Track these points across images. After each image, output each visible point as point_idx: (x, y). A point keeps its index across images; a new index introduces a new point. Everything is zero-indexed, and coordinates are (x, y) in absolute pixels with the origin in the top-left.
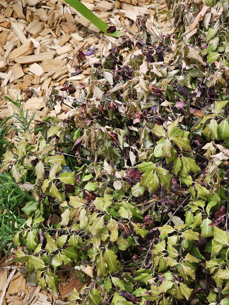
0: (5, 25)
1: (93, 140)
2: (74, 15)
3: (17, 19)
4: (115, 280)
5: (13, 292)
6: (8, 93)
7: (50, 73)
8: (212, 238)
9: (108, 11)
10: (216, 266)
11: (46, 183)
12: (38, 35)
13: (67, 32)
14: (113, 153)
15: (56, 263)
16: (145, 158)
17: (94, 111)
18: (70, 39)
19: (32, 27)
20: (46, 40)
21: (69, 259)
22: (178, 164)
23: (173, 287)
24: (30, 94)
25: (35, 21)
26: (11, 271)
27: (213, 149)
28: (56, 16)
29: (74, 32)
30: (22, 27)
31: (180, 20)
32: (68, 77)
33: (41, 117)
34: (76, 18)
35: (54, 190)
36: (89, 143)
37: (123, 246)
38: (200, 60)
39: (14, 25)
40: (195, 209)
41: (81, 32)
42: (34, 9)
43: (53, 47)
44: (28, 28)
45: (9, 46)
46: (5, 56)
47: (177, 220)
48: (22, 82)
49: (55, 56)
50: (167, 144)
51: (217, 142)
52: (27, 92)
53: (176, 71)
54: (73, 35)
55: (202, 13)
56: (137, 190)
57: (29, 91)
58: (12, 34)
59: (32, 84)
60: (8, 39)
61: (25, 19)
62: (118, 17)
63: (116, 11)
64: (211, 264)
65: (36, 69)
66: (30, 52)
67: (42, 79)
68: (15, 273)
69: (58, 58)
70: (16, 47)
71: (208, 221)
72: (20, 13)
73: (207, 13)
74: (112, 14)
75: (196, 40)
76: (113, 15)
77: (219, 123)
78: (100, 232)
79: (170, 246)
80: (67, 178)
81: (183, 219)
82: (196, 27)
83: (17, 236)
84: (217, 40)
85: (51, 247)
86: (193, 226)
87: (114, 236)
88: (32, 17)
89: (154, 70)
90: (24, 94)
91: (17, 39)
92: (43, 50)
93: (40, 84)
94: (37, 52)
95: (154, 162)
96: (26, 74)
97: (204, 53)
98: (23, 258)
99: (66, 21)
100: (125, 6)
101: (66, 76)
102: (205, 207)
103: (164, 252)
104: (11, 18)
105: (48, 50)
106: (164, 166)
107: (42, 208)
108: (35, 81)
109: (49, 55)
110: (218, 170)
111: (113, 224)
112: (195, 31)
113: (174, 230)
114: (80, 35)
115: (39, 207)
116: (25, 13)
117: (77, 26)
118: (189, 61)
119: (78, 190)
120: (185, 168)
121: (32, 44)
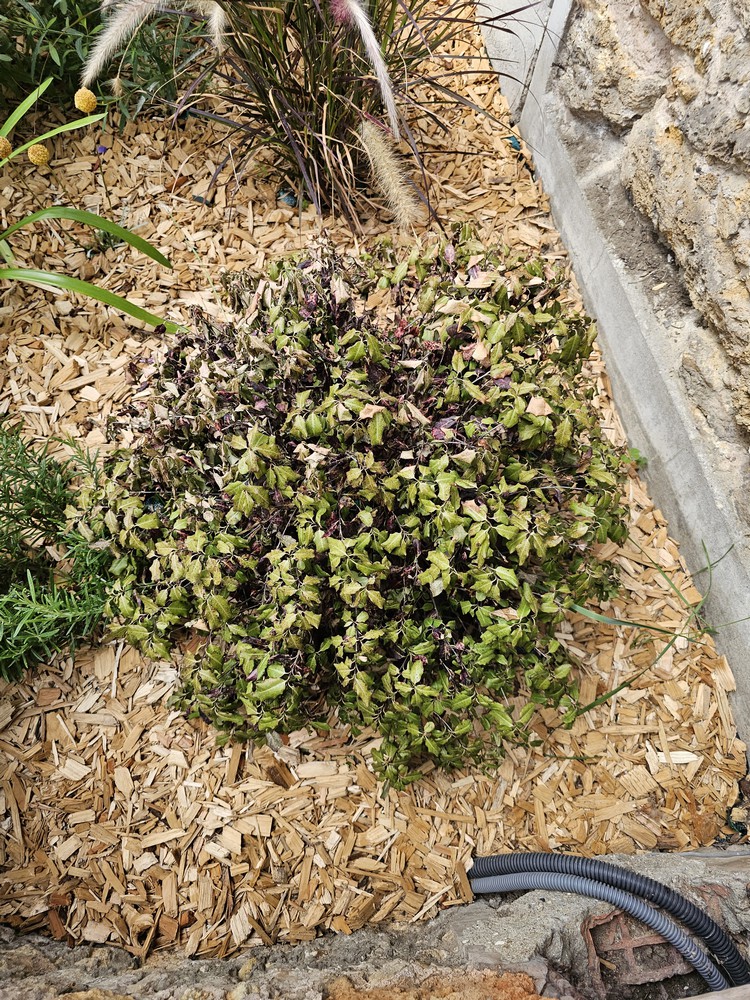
0: (36, 345)
1: (163, 471)
2: (122, 317)
3: (50, 335)
4: (233, 628)
5: (126, 670)
6: (61, 431)
7: (108, 395)
8: (328, 551)
9: (164, 304)
10: (340, 581)
11: (123, 535)
12: (81, 351)
13: (118, 339)
14: (195, 480)
15: (162, 626)
16: (230, 478)
17: (164, 433)
18: (125, 347)
19: (72, 342)
20: (94, 355)
21: (177, 617)
22: (271, 476)
23: (298, 618)
24: (89, 425)
25: (74, 333)
26: (117, 645)
27: (304, 450)
28: (100, 322)
29: (128, 337)
30: (58, 344)
31: (237, 304)
32: (133, 395)
33: (108, 452)
34: (126, 319)
35: (135, 541)
36: (160, 475)
37: (232, 585)
38: (266, 347)
39: (47, 344)
40: (303, 522)
41: (136, 336)
42: (69, 318)
43: (105, 362)
44: (66, 345)
45: (47, 372)
46: (46, 385)
47: (287, 540)
48: (76, 413)
49: (110, 372)
50: (250, 456)
51: (308, 441)
52: (85, 423)
53: (245, 366)
54: (126, 342)
55: (260, 290)
56: (233, 517)
57: (87, 423)
58: (47, 356)
59: (90, 413)
60: (44, 362)
61: (61, 333)
62: (178, 308)
63: (173, 302)
64: (334, 581)
65: (89, 394)
66: (76, 374)
67: (100, 404)
68: (124, 647)
69: (114, 373)
70: (56, 371)
71: (320, 533)
72: (52, 327)
73: (265, 288)
74: (170, 306)
75: (260, 324)
76: (171, 308)
77: (306, 418)
78: (201, 578)
79: (284, 573)
80: (148, 523)
81: (295, 536)
82: (257, 308)
83: (108, 605)
84: (281, 320)
85: (151, 608)
86: (306, 543)
87: (218, 578)
88: (68, 329)
89: (218, 371)
90: (81, 427)
91: (55, 360)
92: (94, 367)
93: (99, 410)
94: (85, 371)
95: (242, 481)
96: (78, 402)
97: (271, 339)
98: (119, 631)
99: (114, 326)
100: (182, 294)
101: (129, 394)
102: (314, 518)
103: (280, 580)
104: (42, 336)
105: (99, 366)
106: (256, 482)
107: (134, 563)
108: (92, 409)
109: (102, 372)
110: (317, 472)
111: (213, 564)
112: (256, 314)
113: (284, 554)
114: (135, 339)
115: (129, 562)
116: (58, 326)
117: (129, 329)
118: (255, 352)
119: (166, 532)
120: (280, 478)
121: (76, 363)
